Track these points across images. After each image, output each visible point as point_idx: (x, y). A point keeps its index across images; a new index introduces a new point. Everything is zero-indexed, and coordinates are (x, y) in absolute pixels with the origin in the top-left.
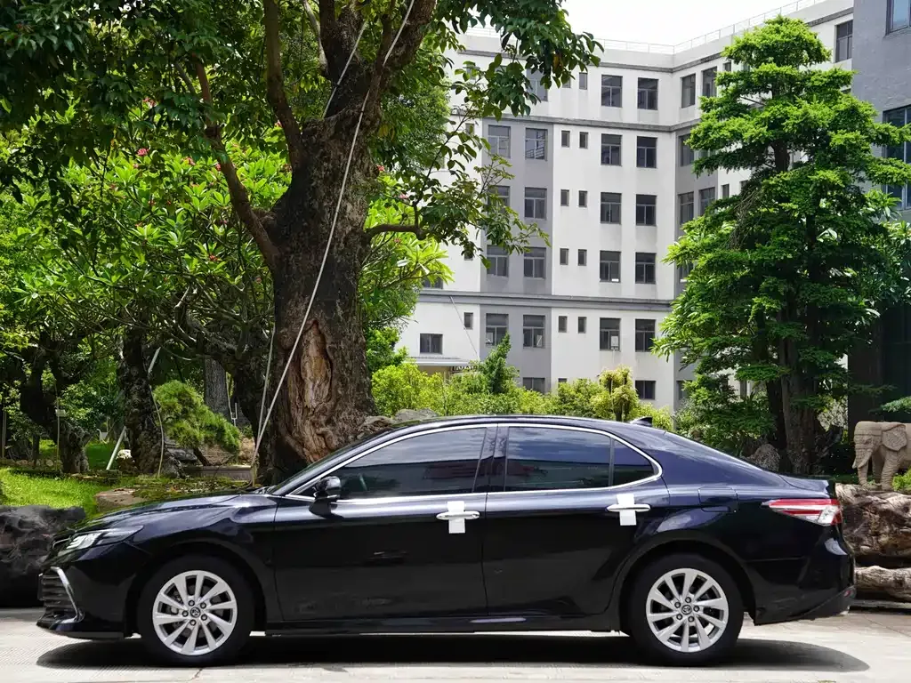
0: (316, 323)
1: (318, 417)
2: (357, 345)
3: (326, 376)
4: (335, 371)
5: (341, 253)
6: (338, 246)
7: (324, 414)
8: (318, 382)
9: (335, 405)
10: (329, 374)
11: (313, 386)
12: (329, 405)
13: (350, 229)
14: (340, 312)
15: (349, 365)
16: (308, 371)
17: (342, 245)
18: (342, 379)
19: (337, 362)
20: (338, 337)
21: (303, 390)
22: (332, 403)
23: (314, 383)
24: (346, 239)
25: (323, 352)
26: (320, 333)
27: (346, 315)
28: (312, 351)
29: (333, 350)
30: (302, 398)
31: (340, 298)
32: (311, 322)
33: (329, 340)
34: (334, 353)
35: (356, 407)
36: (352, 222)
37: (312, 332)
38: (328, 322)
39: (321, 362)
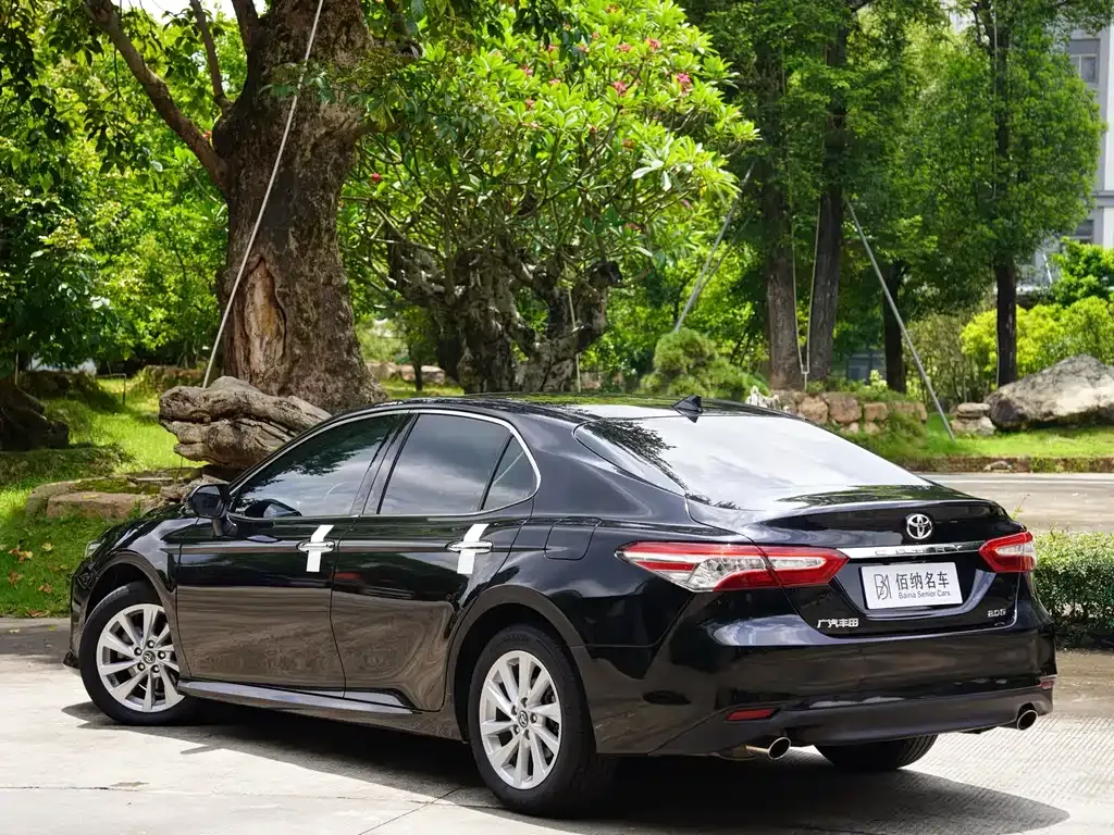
0: (262, 259)
1: (268, 385)
2: (329, 289)
3: (278, 329)
4: (288, 323)
5: (306, 164)
6: (303, 155)
7: (275, 381)
8: (267, 339)
9: (291, 370)
10: (282, 328)
11: (261, 344)
12: (282, 369)
13: (323, 131)
14: (293, 245)
15: (313, 315)
16: (254, 324)
17: (308, 154)
18: (298, 333)
19: (291, 312)
20: (292, 278)
21: (249, 351)
22: (287, 365)
23: (262, 339)
24: (315, 146)
25: (271, 298)
26: (268, 274)
27: (302, 249)
28: (259, 297)
29: (284, 296)
30: (247, 360)
31: (296, 226)
32: (256, 259)
33: (278, 281)
34: (283, 300)
35: (327, 370)
36: (327, 123)
37: (258, 273)
38: (278, 259)
39: (270, 312)
